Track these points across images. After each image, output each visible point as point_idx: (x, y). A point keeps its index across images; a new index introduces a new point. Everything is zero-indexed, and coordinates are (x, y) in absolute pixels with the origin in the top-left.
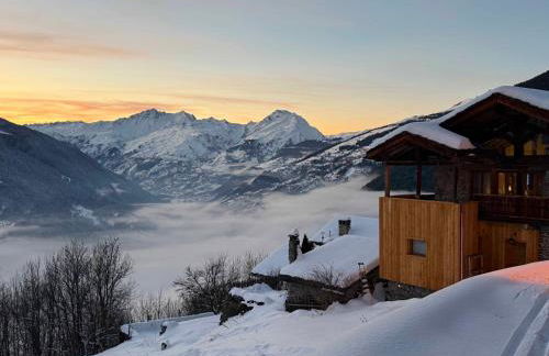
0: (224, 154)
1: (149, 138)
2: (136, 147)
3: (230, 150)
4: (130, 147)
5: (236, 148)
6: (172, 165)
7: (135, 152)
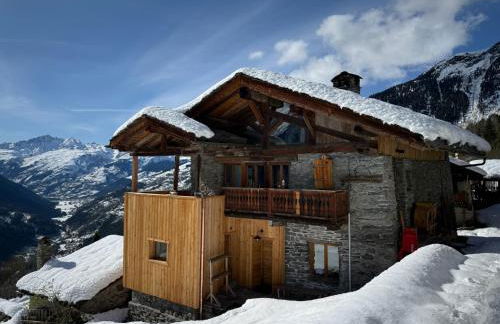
0: (103, 168)
1: (43, 156)
2: (32, 162)
3: (108, 166)
4: (28, 162)
5: (111, 165)
6: (61, 176)
7: (32, 166)
